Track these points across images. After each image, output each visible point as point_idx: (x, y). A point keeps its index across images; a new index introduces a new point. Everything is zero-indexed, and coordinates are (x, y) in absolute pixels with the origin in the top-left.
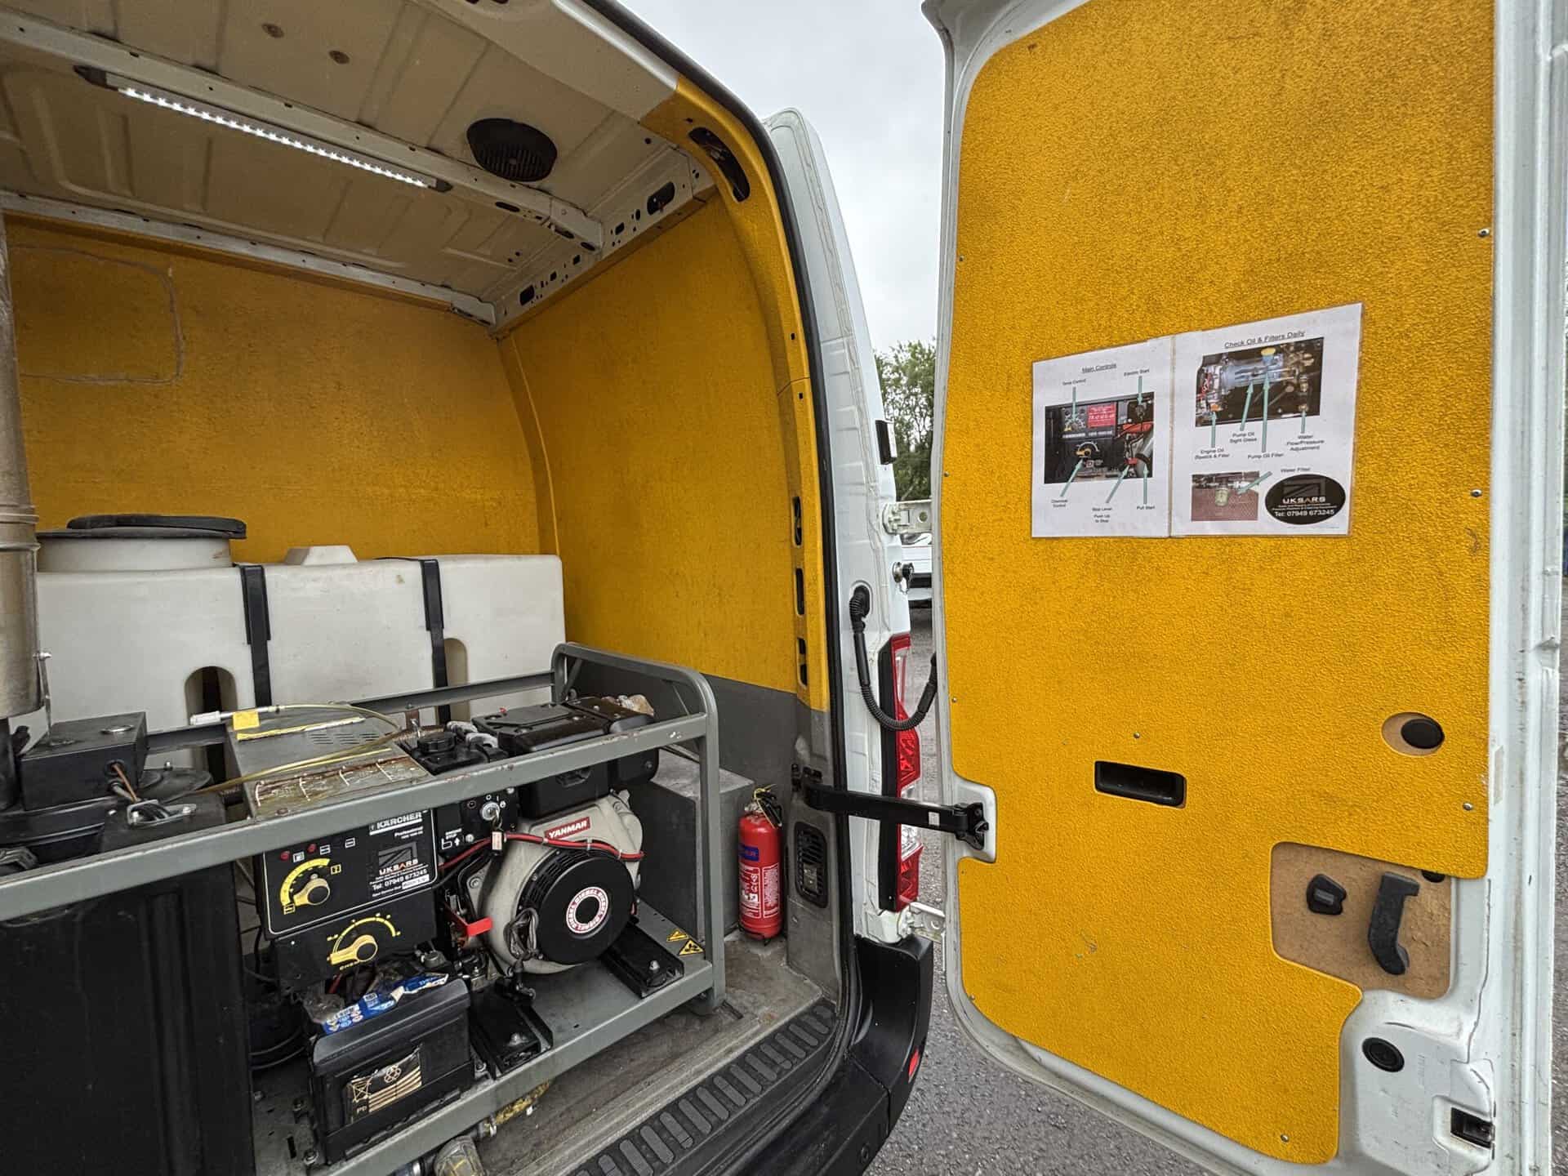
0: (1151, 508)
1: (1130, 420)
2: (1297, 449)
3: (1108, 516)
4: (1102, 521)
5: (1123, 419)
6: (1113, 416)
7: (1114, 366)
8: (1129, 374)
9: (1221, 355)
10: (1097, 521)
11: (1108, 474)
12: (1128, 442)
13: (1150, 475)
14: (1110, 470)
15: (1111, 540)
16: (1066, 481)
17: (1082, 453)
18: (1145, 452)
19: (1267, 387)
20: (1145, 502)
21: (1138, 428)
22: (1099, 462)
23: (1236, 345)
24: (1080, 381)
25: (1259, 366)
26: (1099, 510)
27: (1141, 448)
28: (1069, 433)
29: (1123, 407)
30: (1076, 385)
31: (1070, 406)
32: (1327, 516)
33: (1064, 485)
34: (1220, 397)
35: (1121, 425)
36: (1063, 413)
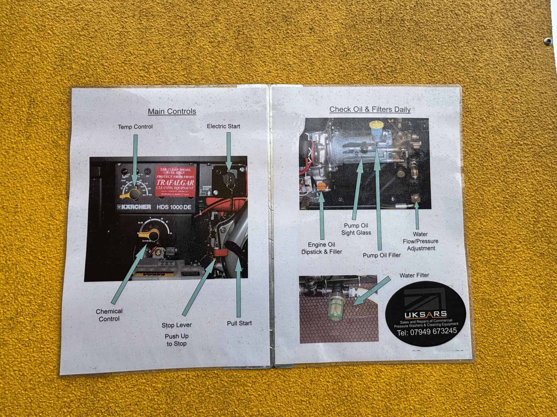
0: (247, 324)
1: (216, 192)
2: (414, 249)
3: (186, 336)
4: (177, 344)
5: (206, 189)
6: (192, 183)
7: (193, 112)
8: (213, 127)
9: (326, 120)
10: (169, 344)
11: (186, 270)
12: (215, 223)
13: (244, 274)
14: (187, 264)
15: (191, 374)
16: (121, 278)
17: (147, 235)
18: (237, 240)
19: (377, 168)
20: (239, 315)
21: (226, 204)
22: (172, 250)
23: (341, 110)
24: (145, 127)
25: (368, 140)
26: (172, 326)
27: (232, 234)
28: (126, 201)
29: (206, 172)
30: (137, 132)
31: (128, 161)
32: (451, 336)
33: (117, 284)
34: (327, 174)
35: (204, 198)
36: (118, 172)
